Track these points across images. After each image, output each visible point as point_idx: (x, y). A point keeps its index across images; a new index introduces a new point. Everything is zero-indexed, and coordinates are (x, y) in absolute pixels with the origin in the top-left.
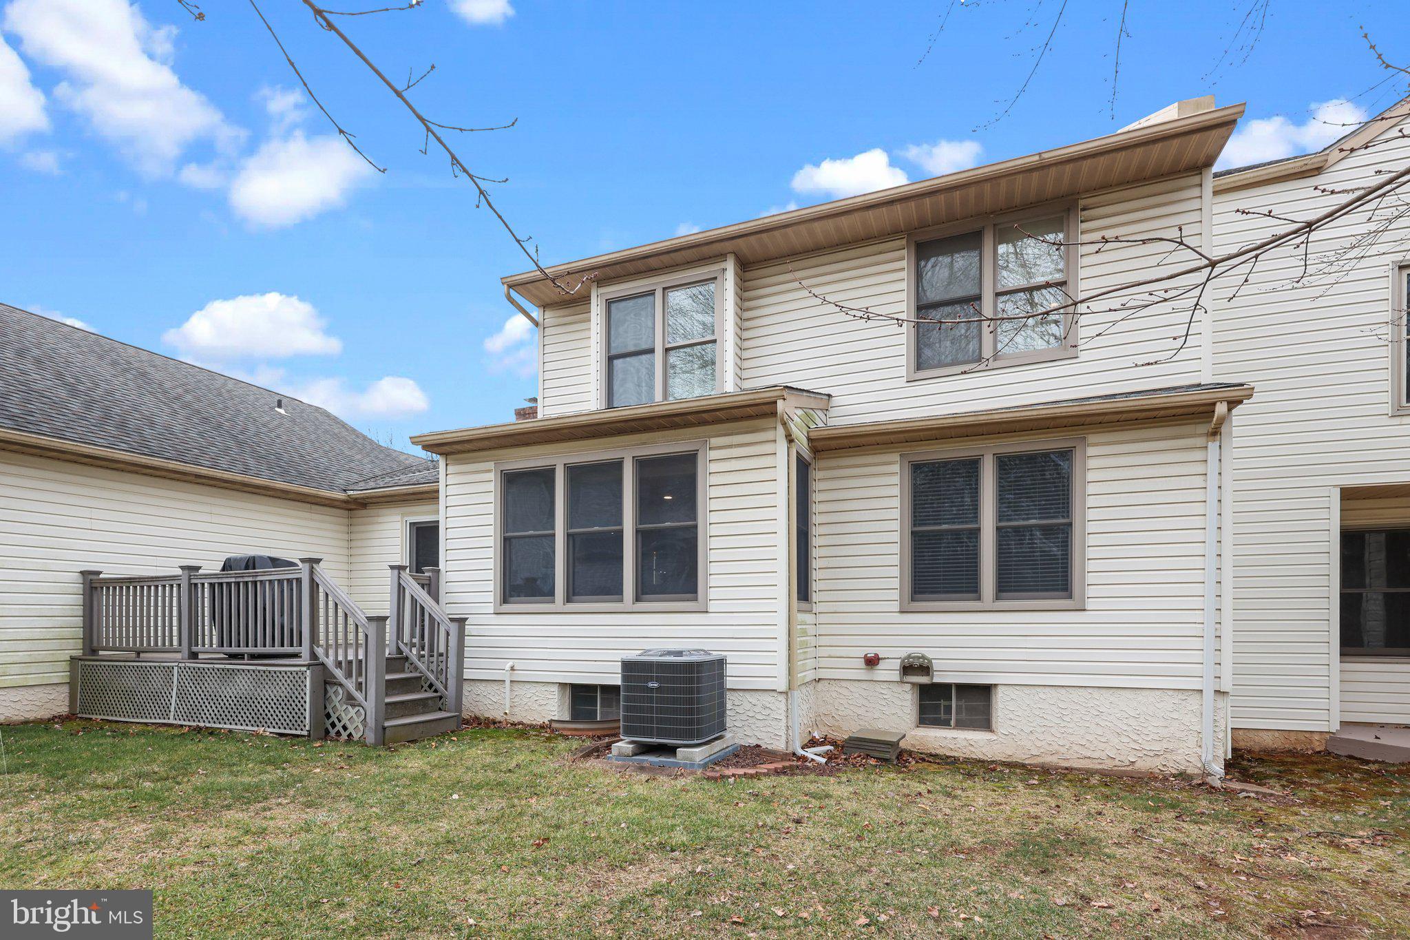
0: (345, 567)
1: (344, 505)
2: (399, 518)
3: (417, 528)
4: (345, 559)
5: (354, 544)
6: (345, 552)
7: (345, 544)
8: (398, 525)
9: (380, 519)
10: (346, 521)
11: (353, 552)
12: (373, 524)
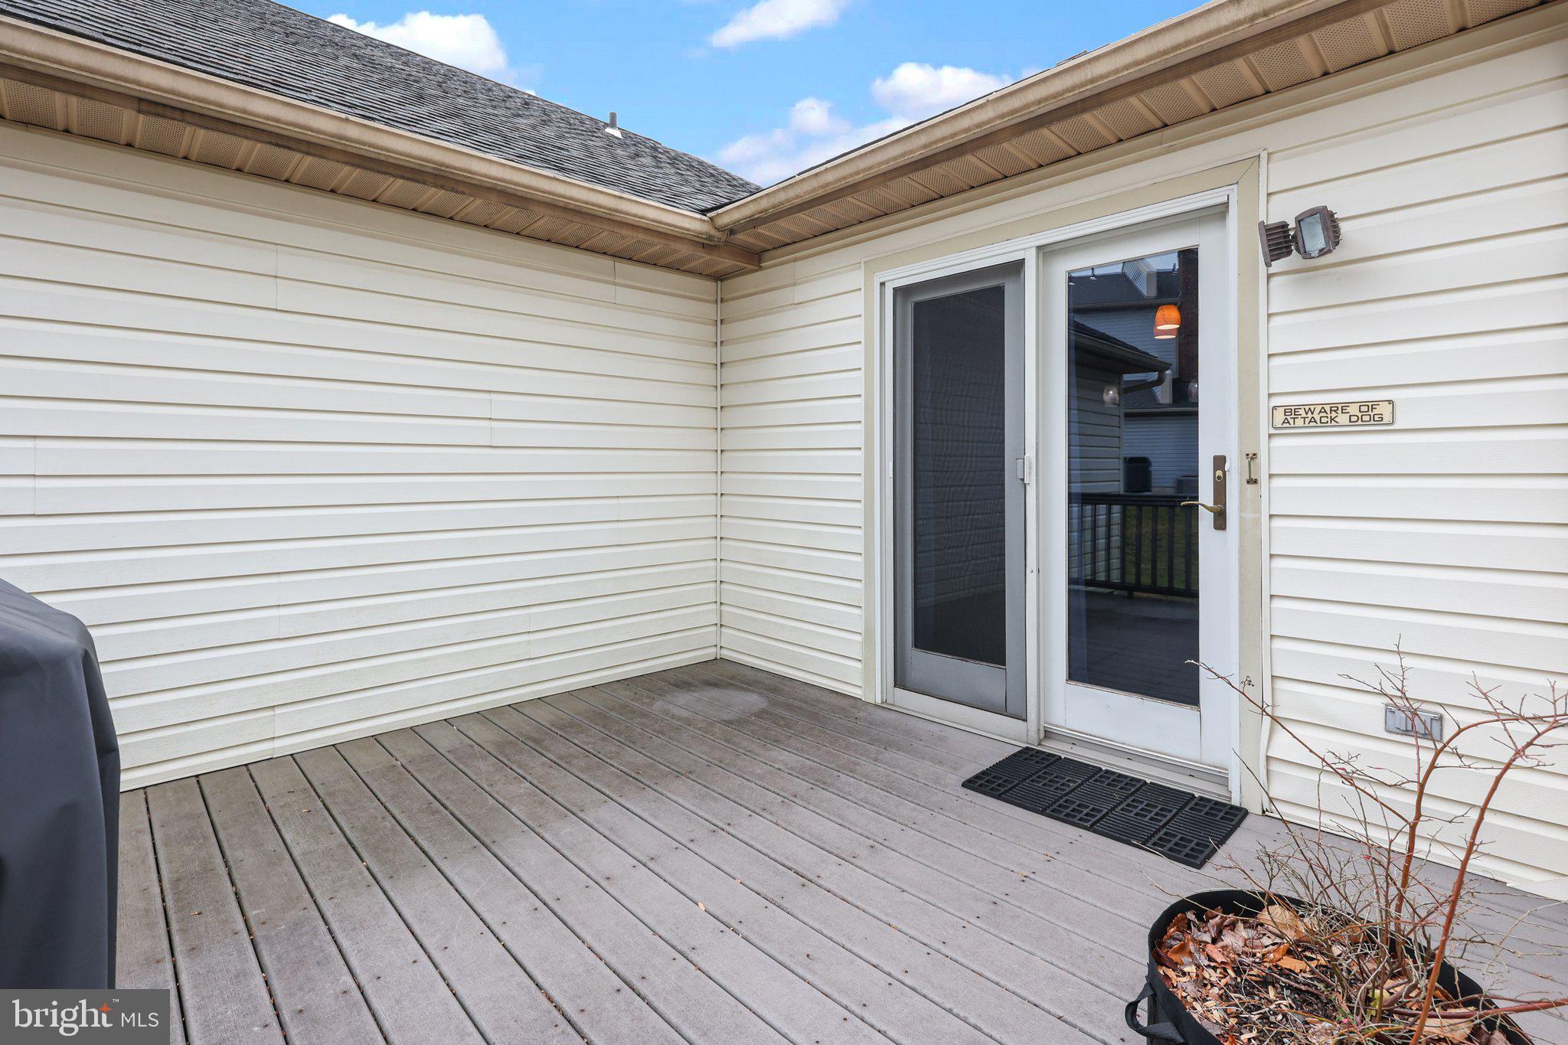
0: (709, 440)
1: (704, 258)
2: (857, 279)
3: (918, 306)
4: (708, 418)
5: (730, 374)
6: (709, 398)
7: (708, 376)
8: (856, 304)
9: (800, 293)
10: (709, 310)
11: (730, 396)
12: (782, 308)
